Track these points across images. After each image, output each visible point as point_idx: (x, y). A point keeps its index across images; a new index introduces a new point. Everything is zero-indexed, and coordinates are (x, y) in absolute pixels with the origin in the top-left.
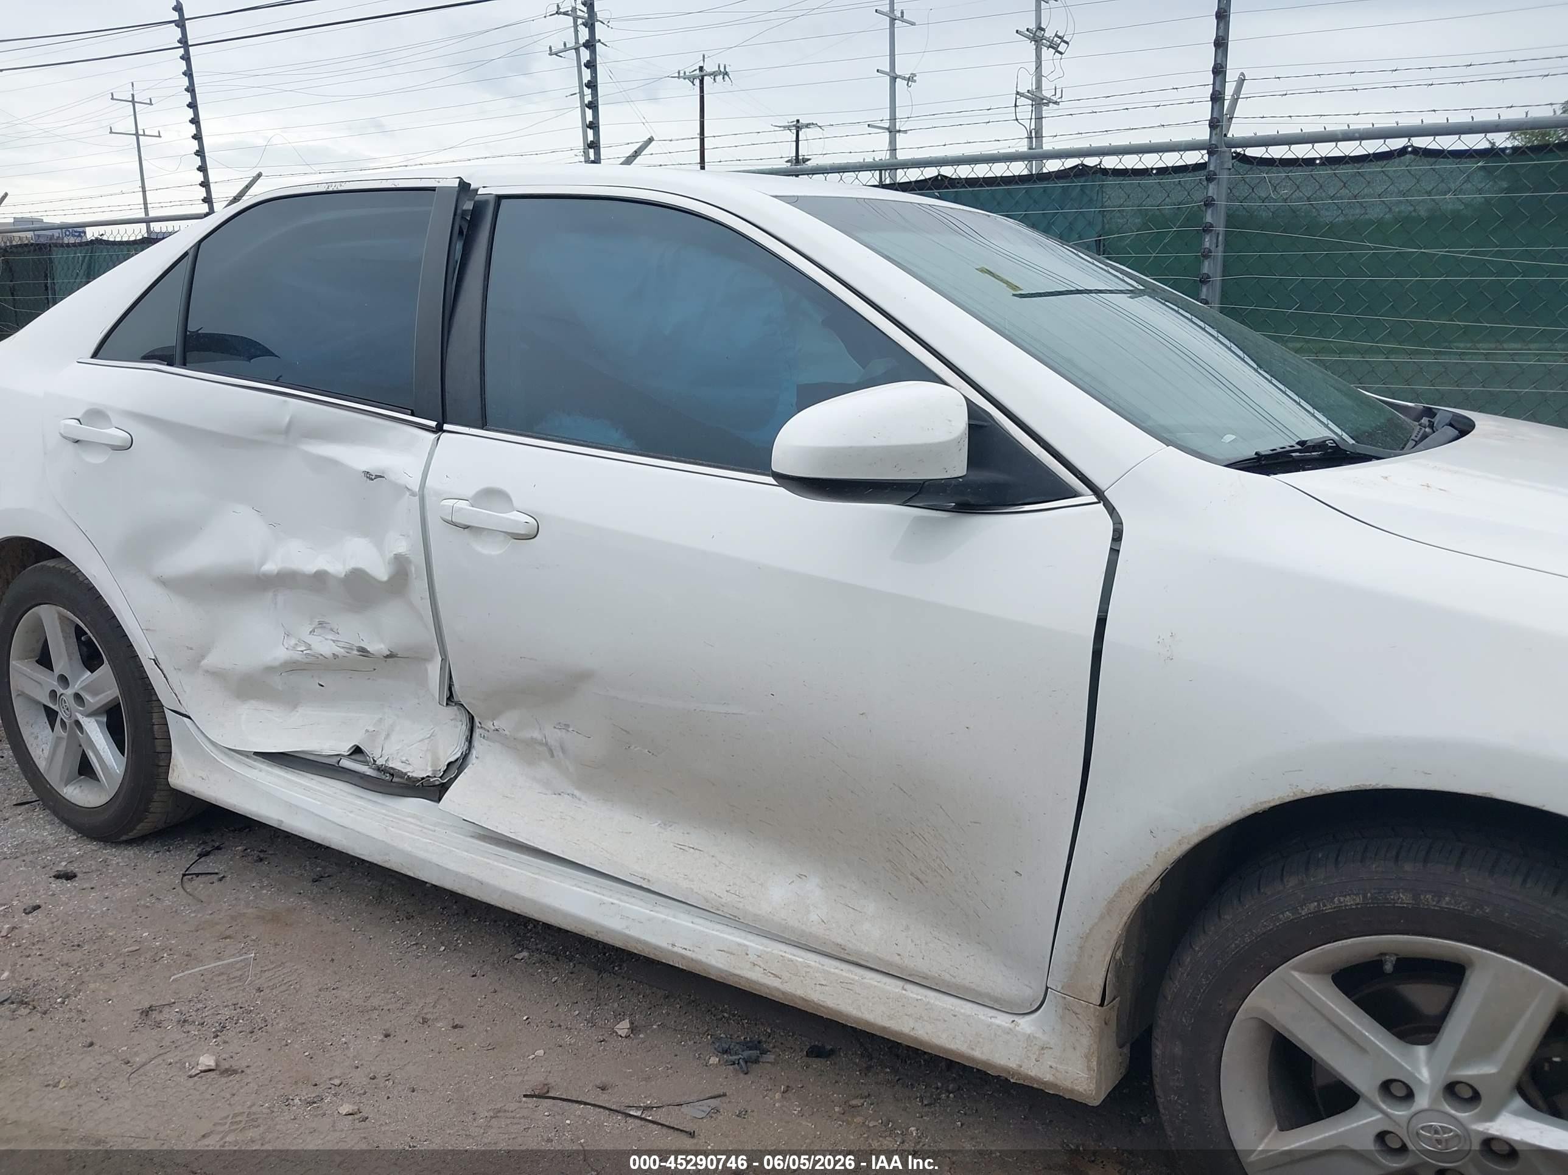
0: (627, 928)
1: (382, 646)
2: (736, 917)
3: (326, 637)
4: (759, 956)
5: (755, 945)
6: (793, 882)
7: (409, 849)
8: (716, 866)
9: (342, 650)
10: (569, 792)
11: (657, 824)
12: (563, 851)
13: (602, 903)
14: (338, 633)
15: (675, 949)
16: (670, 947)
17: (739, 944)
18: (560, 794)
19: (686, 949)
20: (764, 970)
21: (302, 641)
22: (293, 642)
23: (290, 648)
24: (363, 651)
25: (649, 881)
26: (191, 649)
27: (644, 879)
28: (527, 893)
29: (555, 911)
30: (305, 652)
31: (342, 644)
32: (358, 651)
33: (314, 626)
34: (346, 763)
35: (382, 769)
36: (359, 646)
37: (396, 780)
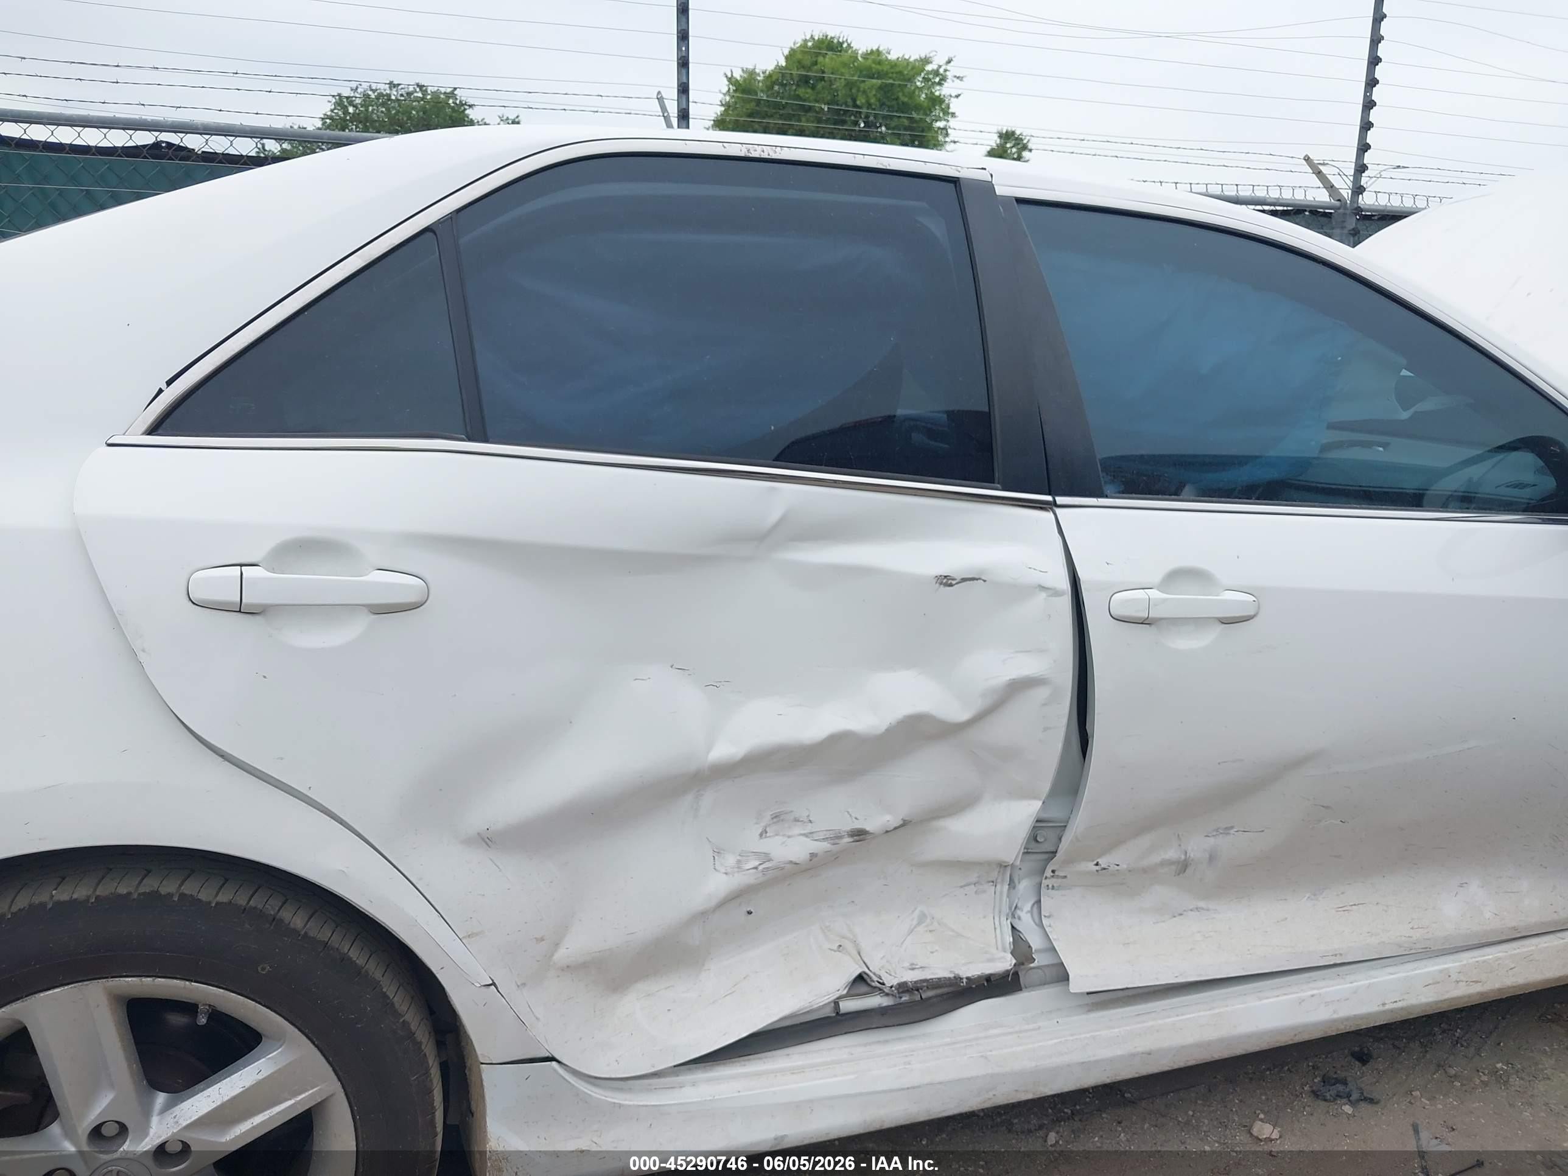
0: (1335, 1012)
1: (888, 817)
2: (1426, 948)
3: (790, 834)
4: (1459, 973)
5: (1451, 964)
6: (1457, 893)
7: (1033, 1064)
8: (1386, 911)
9: (825, 843)
10: (1191, 907)
11: (1306, 898)
12: (1243, 969)
13: (1301, 1001)
14: (810, 821)
15: (1387, 1007)
16: (1382, 1008)
17: (1441, 971)
18: (1181, 915)
19: (1396, 1002)
20: (1467, 982)
21: (744, 855)
22: (731, 860)
23: (729, 870)
24: (859, 835)
25: (1341, 955)
26: (542, 939)
27: (1336, 955)
28: (1211, 1034)
29: (1249, 1036)
30: (761, 868)
31: (822, 836)
32: (852, 836)
33: (763, 824)
34: (847, 1006)
35: (903, 988)
36: (848, 828)
37: (930, 993)
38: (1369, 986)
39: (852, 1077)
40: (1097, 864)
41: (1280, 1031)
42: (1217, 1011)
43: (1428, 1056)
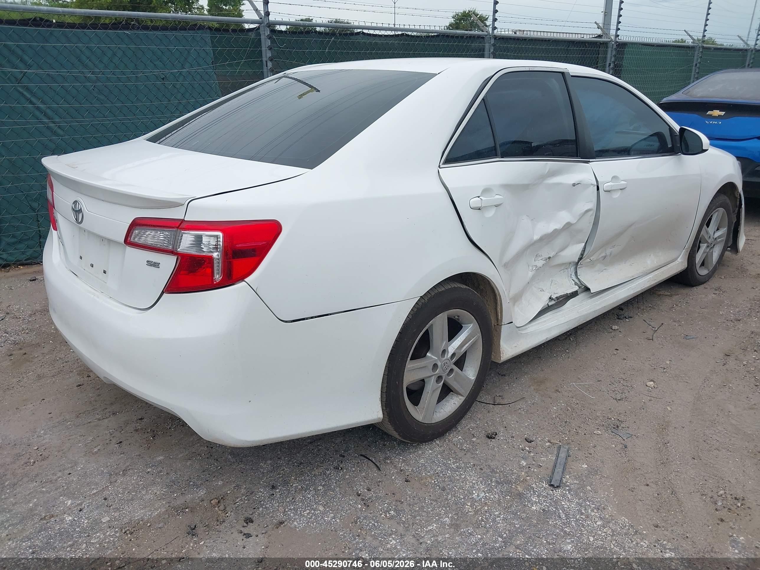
1: (553, 253)
3: (539, 260)
8: (638, 264)
9: (544, 261)
10: (604, 269)
11: (624, 263)
13: (628, 289)
14: (542, 256)
15: (642, 288)
17: (649, 278)
18: (603, 271)
21: (533, 266)
22: (531, 268)
23: (531, 271)
30: (536, 269)
31: (544, 259)
32: (548, 259)
33: (535, 258)
34: (550, 304)
35: (557, 298)
36: (548, 257)
37: (561, 299)
38: (639, 283)
39: (556, 321)
40: (590, 259)
41: (625, 298)
42: (615, 294)
43: (634, 306)
